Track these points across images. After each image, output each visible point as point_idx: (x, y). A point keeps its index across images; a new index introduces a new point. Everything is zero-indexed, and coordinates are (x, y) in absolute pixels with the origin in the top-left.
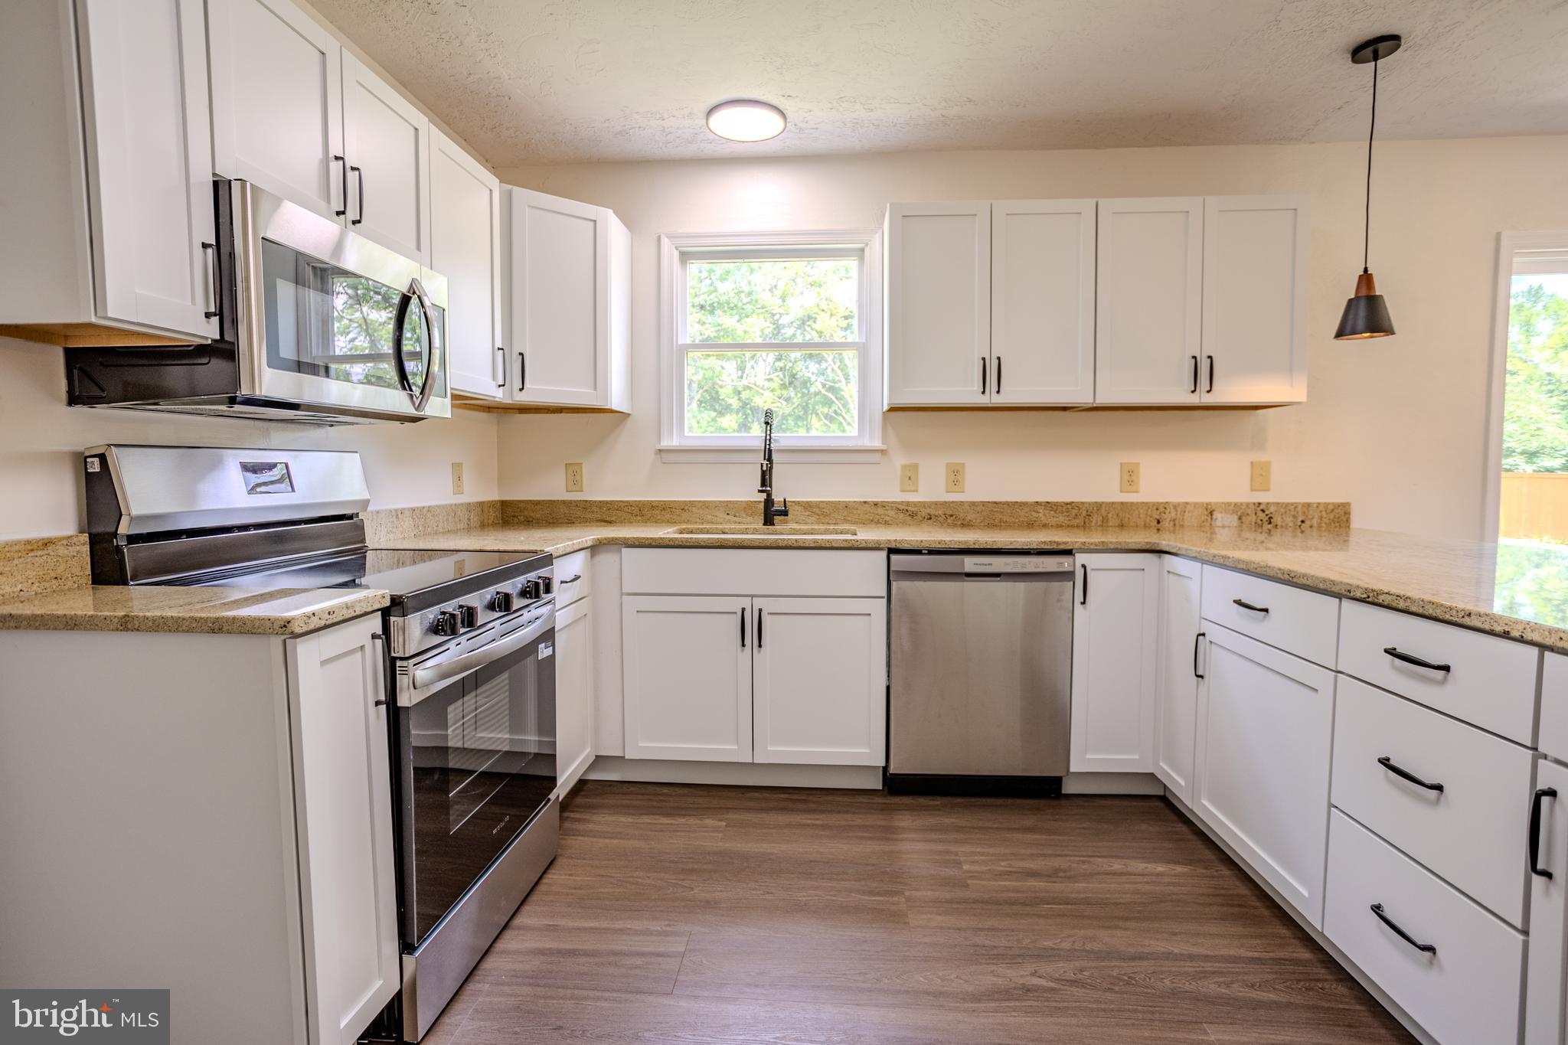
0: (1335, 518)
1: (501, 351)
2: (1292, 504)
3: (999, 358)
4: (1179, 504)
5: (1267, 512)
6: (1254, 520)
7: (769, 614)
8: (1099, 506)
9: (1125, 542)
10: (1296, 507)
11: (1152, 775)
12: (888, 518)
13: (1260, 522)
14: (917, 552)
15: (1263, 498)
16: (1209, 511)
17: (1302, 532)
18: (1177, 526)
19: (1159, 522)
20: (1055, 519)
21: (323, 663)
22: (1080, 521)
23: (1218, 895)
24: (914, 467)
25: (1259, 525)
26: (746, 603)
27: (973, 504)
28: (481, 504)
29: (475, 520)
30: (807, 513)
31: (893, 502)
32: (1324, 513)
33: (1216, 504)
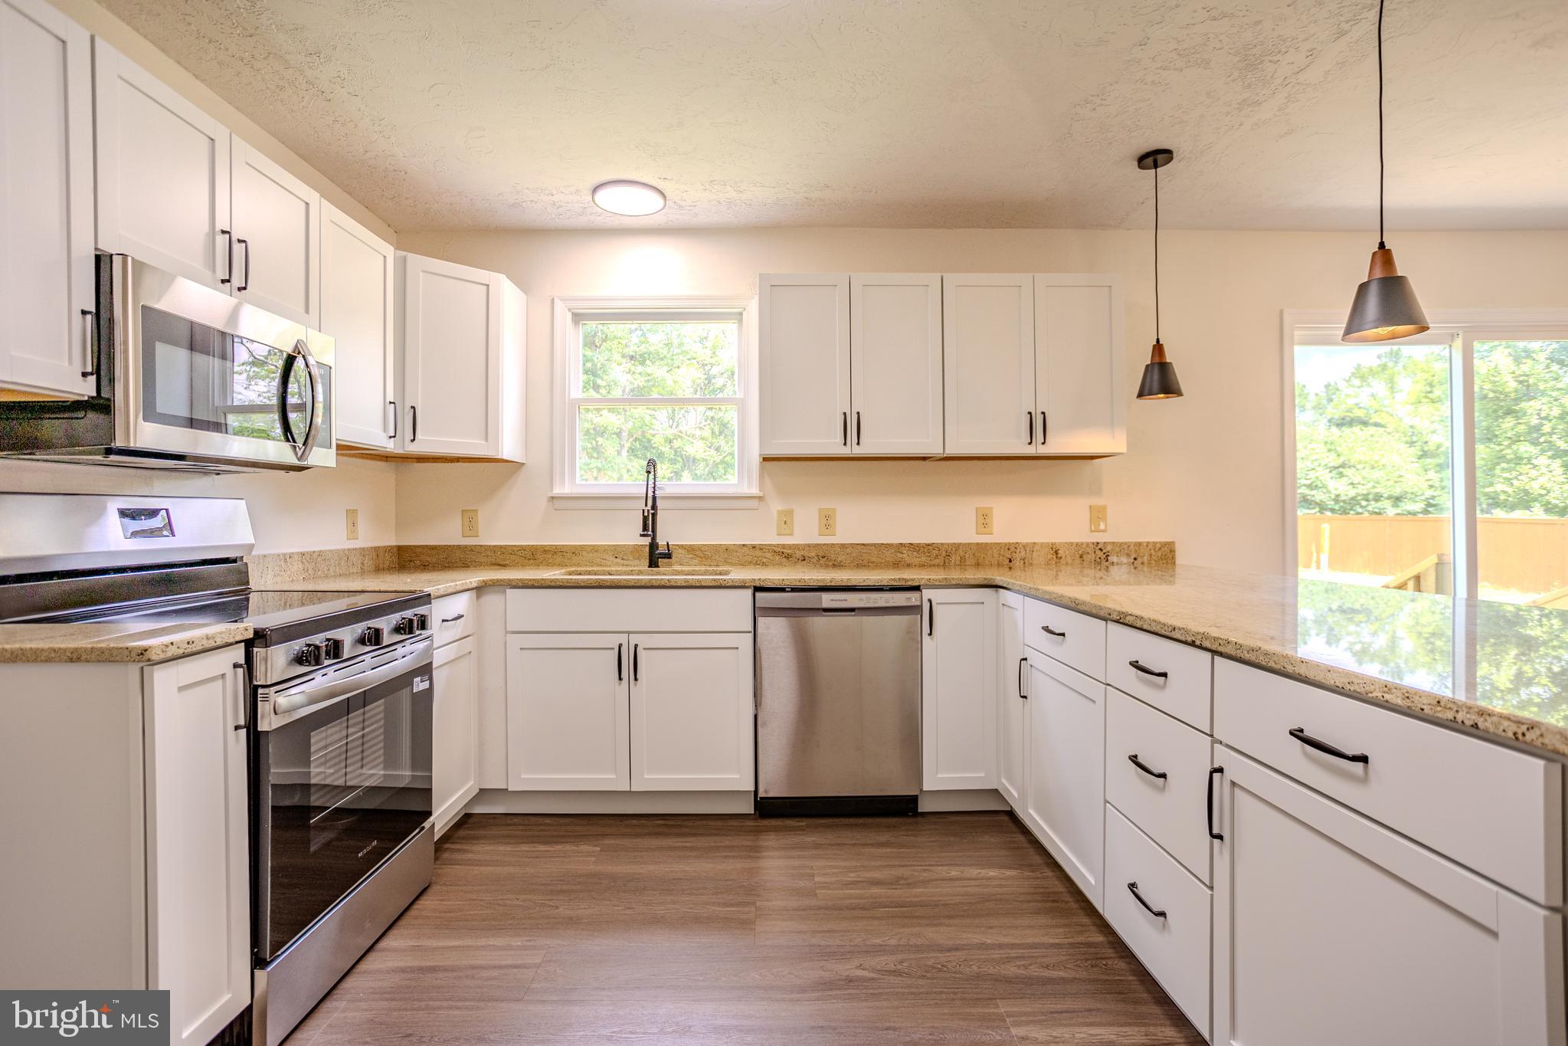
0: (1162, 555)
1: (393, 405)
2: (1126, 543)
3: (858, 413)
4: (1027, 544)
5: (1104, 551)
6: (1093, 558)
7: (644, 649)
8: (957, 546)
9: (966, 578)
10: (1129, 546)
11: (996, 791)
12: (765, 560)
13: (1099, 560)
14: (782, 590)
15: (1101, 538)
16: (1054, 550)
17: (1135, 568)
18: (1026, 563)
19: (1010, 561)
20: (918, 559)
21: (181, 689)
22: (938, 561)
23: (1037, 893)
24: (790, 513)
25: (1098, 563)
26: (622, 639)
27: (843, 546)
28: (376, 549)
29: (369, 563)
30: (691, 556)
31: (770, 545)
32: (1152, 551)
33: (1060, 543)
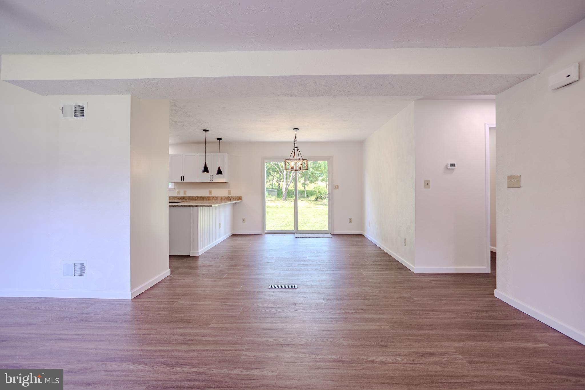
2: (234, 196)
3: (183, 176)
4: (217, 196)
8: (205, 197)
15: (229, 195)
16: (221, 197)
18: (217, 200)
19: (214, 199)
20: (199, 199)
22: (203, 199)
24: (179, 191)
25: (229, 200)
27: (187, 197)
32: (238, 198)
